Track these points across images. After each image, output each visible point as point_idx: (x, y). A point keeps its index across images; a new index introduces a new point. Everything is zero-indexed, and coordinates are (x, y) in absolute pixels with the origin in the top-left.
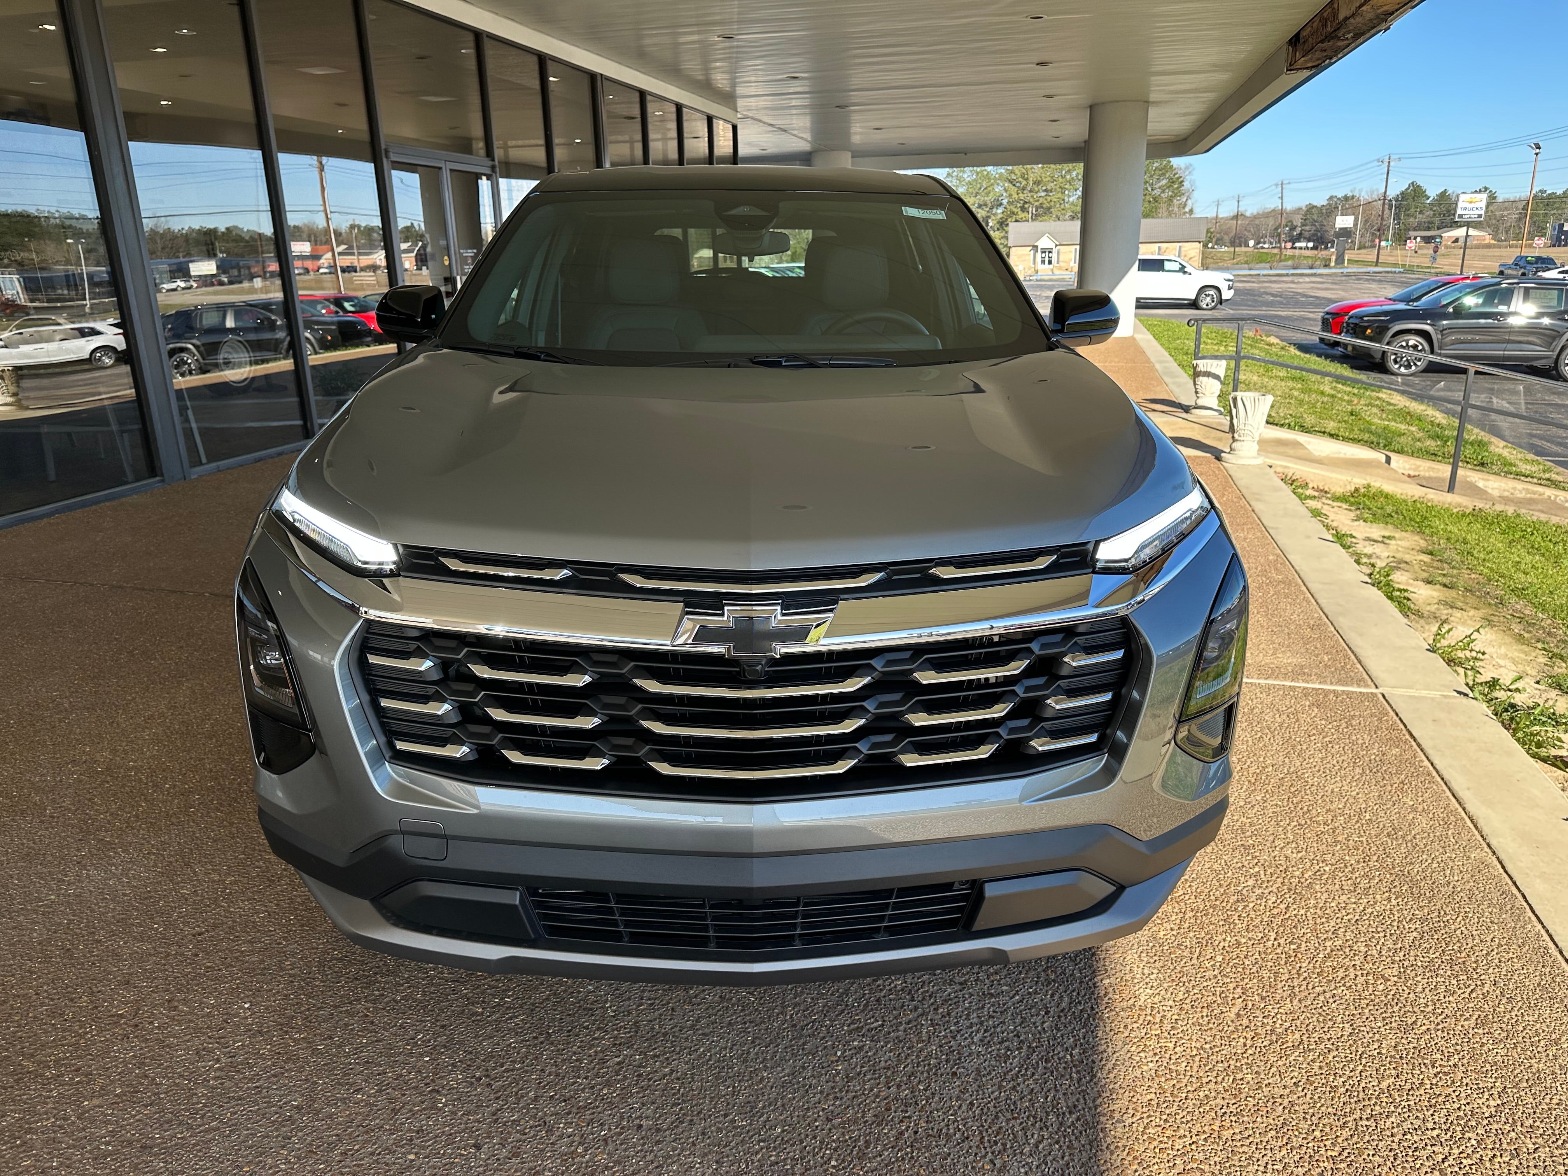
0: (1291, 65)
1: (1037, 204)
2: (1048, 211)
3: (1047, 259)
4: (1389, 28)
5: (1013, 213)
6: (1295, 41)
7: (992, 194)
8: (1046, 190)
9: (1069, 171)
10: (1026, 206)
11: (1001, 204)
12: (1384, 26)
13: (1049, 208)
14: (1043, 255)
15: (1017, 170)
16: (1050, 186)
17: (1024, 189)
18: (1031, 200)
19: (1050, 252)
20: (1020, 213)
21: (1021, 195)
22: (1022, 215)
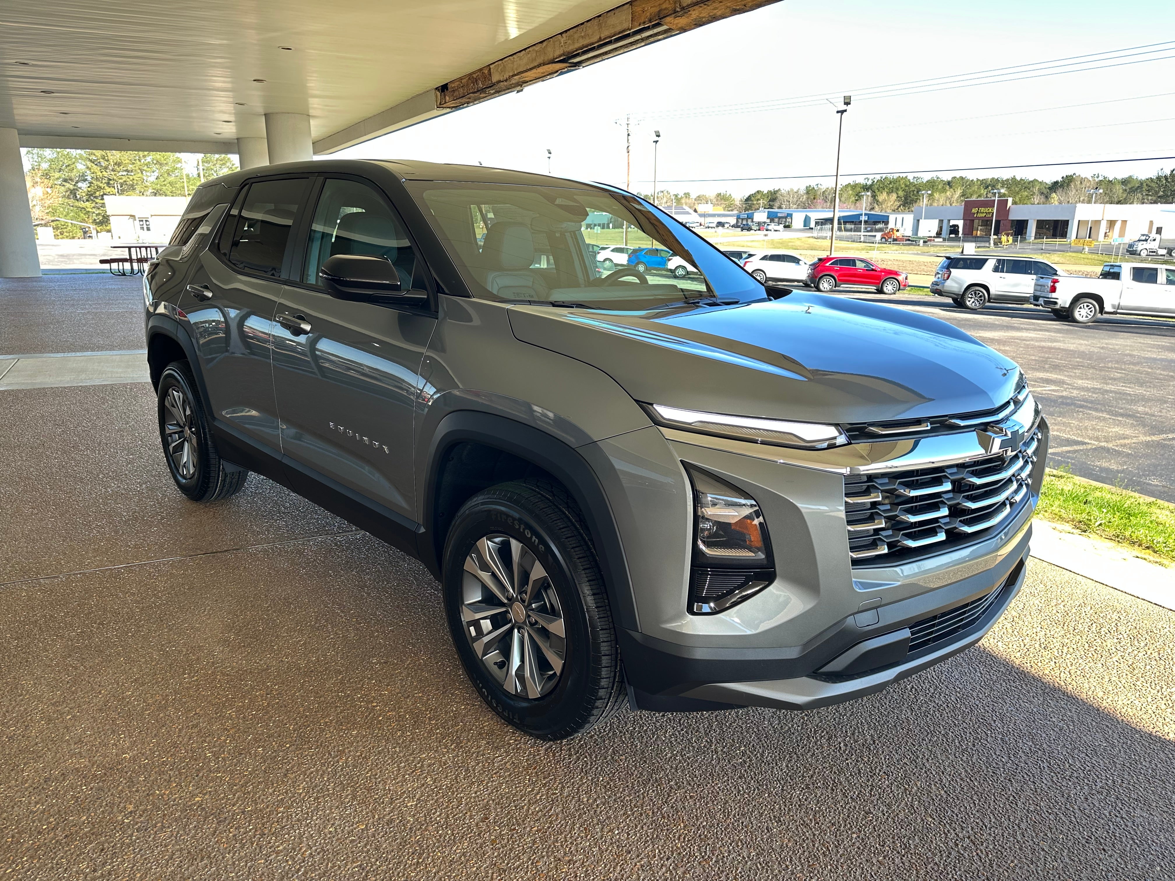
0: (440, 104)
1: (120, 181)
2: (132, 187)
3: (145, 226)
4: (522, 90)
5: (101, 188)
6: (444, 88)
7: (75, 170)
8: (127, 171)
9: (144, 156)
10: (111, 182)
11: (86, 180)
12: (519, 88)
13: (132, 186)
14: (141, 223)
15: (99, 153)
16: (130, 167)
17: (106, 168)
18: (115, 178)
19: (146, 221)
20: (106, 188)
21: (104, 173)
22: (108, 190)
